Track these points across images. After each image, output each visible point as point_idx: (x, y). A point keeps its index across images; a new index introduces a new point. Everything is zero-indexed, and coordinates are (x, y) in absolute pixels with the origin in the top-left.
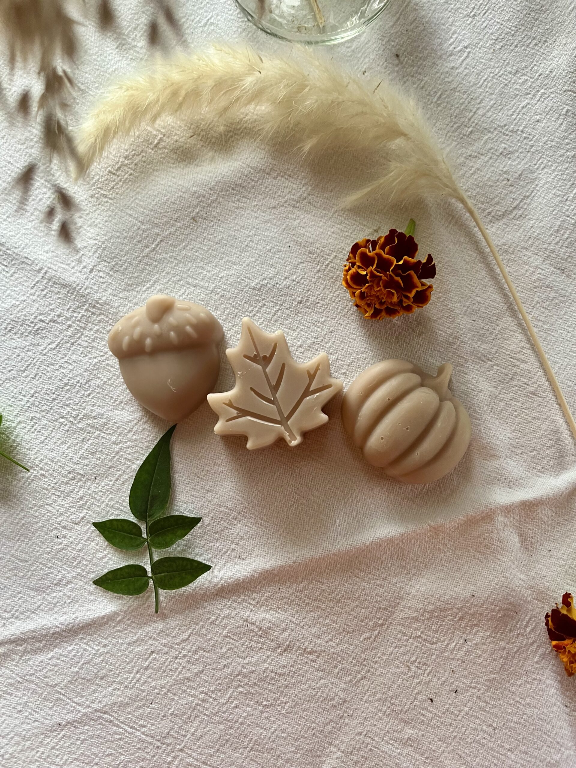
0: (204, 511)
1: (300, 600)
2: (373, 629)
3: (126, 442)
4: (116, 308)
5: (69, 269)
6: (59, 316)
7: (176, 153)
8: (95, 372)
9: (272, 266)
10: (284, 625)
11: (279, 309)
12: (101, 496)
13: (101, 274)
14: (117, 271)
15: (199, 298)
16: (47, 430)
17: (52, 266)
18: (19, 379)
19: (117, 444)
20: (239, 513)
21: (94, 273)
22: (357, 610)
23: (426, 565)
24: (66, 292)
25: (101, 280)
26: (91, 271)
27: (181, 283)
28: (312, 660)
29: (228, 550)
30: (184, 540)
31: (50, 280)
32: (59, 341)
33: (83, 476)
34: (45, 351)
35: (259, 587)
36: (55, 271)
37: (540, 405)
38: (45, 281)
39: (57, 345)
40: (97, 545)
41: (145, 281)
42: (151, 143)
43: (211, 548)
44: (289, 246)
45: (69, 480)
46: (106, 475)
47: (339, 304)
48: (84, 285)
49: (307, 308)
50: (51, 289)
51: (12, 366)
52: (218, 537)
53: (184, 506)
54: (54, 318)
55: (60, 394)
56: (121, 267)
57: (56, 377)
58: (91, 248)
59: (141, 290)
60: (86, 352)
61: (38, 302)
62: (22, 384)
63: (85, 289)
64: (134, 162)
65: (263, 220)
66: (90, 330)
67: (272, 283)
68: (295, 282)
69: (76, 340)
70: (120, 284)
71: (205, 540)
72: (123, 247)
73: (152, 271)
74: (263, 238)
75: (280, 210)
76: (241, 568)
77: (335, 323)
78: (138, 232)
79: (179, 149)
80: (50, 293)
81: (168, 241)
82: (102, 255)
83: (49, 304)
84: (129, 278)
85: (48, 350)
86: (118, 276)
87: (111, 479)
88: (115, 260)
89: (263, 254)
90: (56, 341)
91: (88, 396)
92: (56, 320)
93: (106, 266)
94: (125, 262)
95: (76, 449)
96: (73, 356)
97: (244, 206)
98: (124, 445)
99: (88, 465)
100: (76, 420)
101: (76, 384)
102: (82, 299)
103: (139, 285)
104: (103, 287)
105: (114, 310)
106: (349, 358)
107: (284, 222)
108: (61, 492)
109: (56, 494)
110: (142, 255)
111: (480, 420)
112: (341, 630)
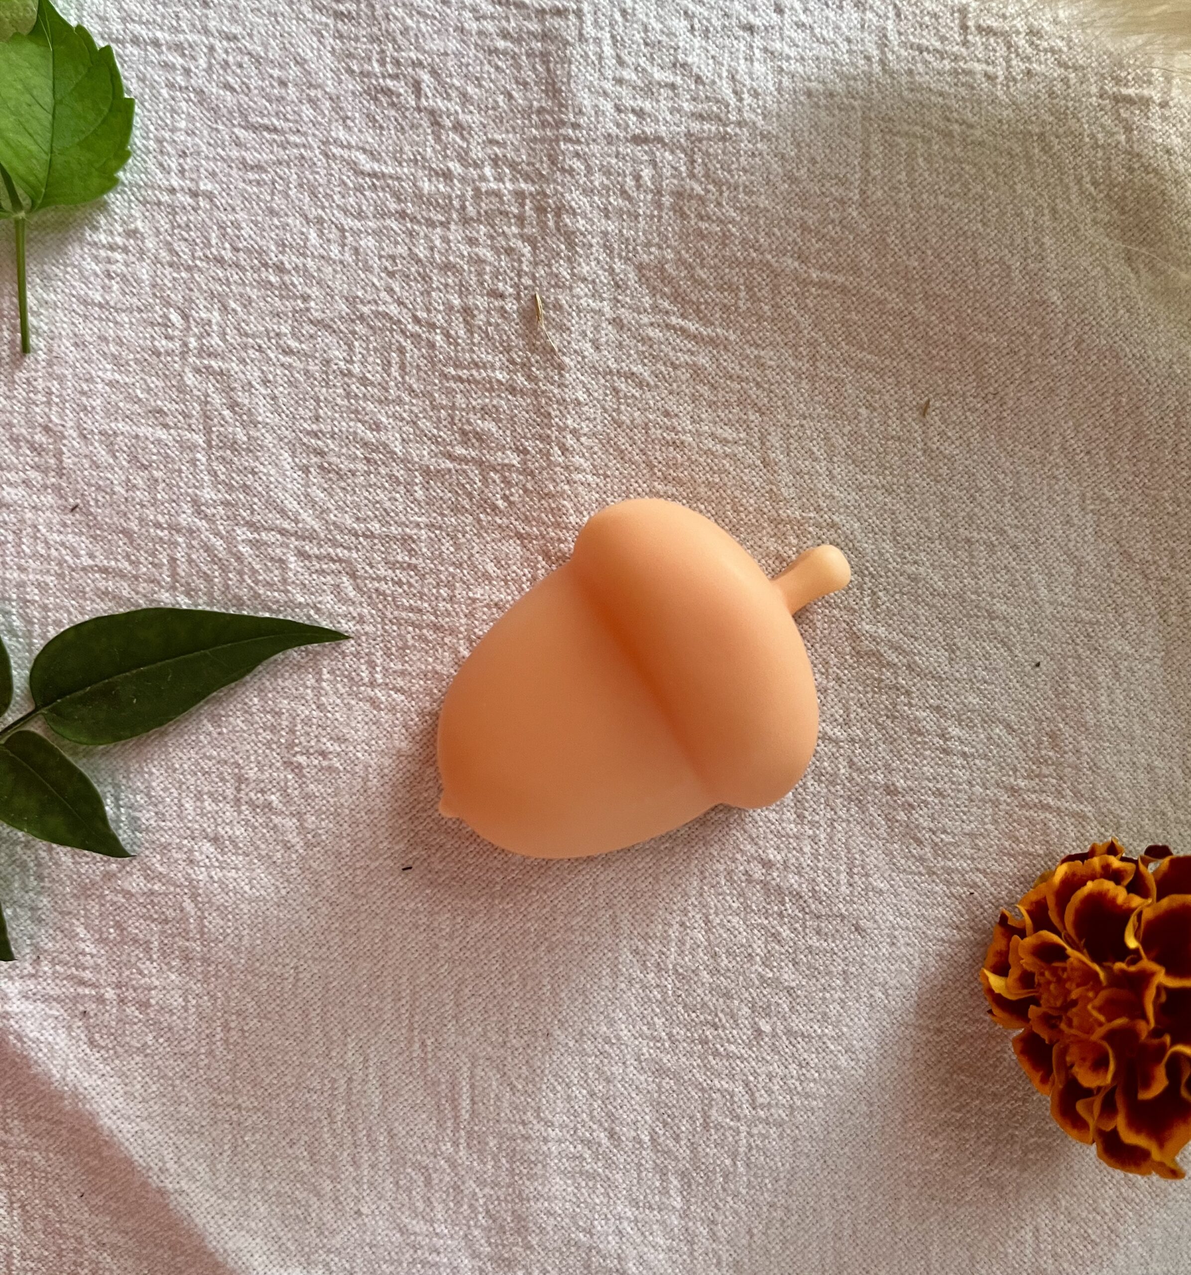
0: (156, 860)
3: (217, 534)
4: (573, 275)
5: (609, 73)
6: (458, 127)
7: (1131, 170)
8: (360, 328)
9: (952, 649)
11: (836, 742)
12: (35, 555)
13: (647, 173)
14: (683, 216)
15: (737, 493)
16: (124, 293)
17: (589, 19)
18: (221, 127)
19: (198, 512)
20: (205, 960)
21: (640, 152)
24: (535, 103)
25: (630, 182)
26: (638, 140)
27: (754, 417)
29: (93, 986)
30: (50, 850)
31: (545, 36)
32: (389, 170)
33: (60, 471)
34: (337, 151)
35: (44, 1125)
36: (581, 35)
38: (534, 26)
39: (374, 175)
41: (698, 311)
42: (1117, 80)
43: (72, 936)
44: (1038, 665)
45: (28, 442)
46: (98, 532)
47: (948, 902)
48: (588, 144)
49: (887, 819)
50: (524, 58)
51: (243, 83)
52: (111, 937)
53: (138, 798)
54: (445, 117)
55: (243, 269)
56: (702, 219)
57: (285, 226)
58: (707, 97)
59: (667, 312)
60: (400, 266)
61: (464, 42)
62: (210, 144)
63: (577, 155)
64: (1031, 63)
65: (1071, 545)
66: (470, 239)
67: (900, 679)
68: (941, 742)
69: (419, 217)
70: (648, 244)
71: (85, 909)
72: (762, 190)
73: (739, 315)
74: (1018, 576)
75: (1132, 576)
76: (65, 1049)
77: (888, 923)
78: (831, 205)
79: (1148, 173)
80: (511, 62)
81: (853, 307)
82: (704, 142)
83: (477, 79)
84: (680, 261)
85: (346, 156)
86: (670, 225)
87: (97, 554)
88: (711, 187)
89: (972, 601)
90: (385, 162)
91: (284, 351)
92: (443, 127)
93: (680, 173)
94: (721, 221)
95: (121, 404)
96: (370, 238)
97: (1084, 465)
98: (207, 533)
99: (98, 467)
100: (199, 356)
101: (297, 297)
102: (542, 162)
103: (679, 299)
104: (611, 200)
105: (565, 273)
106: (811, 1020)
107: (1102, 608)
110: (769, 257)
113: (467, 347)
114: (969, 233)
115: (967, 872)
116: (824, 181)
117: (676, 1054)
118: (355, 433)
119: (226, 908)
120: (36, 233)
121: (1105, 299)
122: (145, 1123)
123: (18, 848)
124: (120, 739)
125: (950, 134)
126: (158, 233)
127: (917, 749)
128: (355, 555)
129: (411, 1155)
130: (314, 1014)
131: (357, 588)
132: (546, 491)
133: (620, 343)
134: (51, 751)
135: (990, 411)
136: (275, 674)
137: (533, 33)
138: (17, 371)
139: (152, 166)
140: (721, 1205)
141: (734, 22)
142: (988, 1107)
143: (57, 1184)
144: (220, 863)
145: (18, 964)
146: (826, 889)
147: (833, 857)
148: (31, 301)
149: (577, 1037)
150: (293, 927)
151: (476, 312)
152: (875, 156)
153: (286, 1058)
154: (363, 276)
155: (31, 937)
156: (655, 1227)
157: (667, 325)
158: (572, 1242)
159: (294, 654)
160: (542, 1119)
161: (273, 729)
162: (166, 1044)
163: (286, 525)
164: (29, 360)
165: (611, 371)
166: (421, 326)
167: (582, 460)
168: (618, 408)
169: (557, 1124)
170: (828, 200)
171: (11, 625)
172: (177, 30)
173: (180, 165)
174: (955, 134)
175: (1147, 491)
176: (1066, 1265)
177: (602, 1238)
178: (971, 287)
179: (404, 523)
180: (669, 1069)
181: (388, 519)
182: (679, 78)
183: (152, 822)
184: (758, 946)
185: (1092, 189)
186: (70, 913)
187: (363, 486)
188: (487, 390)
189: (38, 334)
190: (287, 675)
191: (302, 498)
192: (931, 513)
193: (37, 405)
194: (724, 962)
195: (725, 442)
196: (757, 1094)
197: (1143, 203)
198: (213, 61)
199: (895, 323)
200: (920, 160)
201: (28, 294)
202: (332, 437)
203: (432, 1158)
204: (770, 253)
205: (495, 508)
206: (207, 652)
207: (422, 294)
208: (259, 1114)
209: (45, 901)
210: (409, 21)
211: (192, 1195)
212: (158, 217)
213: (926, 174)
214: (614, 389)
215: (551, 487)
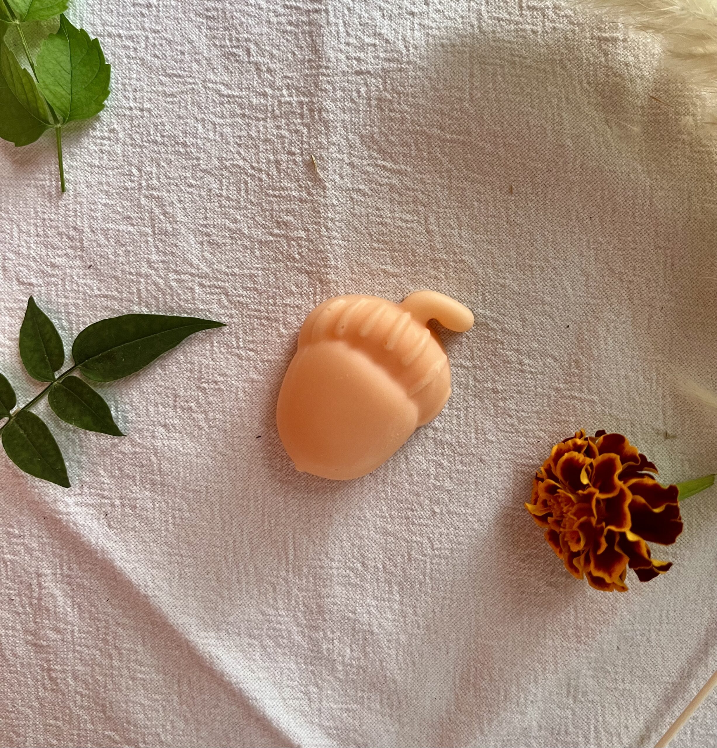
3: (160, 277)
4: (328, 142)
5: (342, 40)
6: (269, 71)
7: (607, 75)
8: (226, 173)
9: (523, 320)
10: (62, 626)
11: (467, 368)
12: (72, 290)
13: (363, 89)
14: (382, 110)
15: (414, 247)
16: (109, 160)
17: (331, 14)
18: (153, 76)
19: (150, 266)
20: (162, 485)
21: (359, 79)
22: (138, 708)
24: (306, 57)
25: (355, 94)
26: (358, 73)
27: (421, 208)
28: (44, 684)
29: (109, 498)
30: (85, 434)
31: (310, 23)
32: (236, 93)
33: (82, 249)
34: (210, 85)
35: (89, 566)
36: (328, 22)
38: (305, 19)
39: (228, 96)
40: (10, 325)
41: (391, 157)
42: (600, 29)
43: (97, 475)
44: (568, 327)
45: (66, 235)
46: (102, 278)
47: (527, 446)
48: (333, 77)
49: (494, 406)
50: (300, 34)
51: (163, 54)
52: (116, 475)
53: (127, 406)
54: (262, 66)
55: (167, 146)
56: (391, 111)
57: (186, 124)
58: (391, 50)
59: (376, 158)
60: (243, 141)
61: (271, 28)
62: (148, 85)
63: (328, 82)
64: (555, 23)
65: (583, 266)
66: (277, 126)
67: (498, 336)
68: (520, 367)
69: (252, 116)
70: (365, 125)
71: (103, 461)
72: (420, 95)
73: (412, 158)
74: (556, 282)
75: (615, 280)
76: (97, 529)
77: (496, 458)
78: (455, 101)
79: (617, 77)
80: (294, 37)
81: (468, 152)
82: (391, 73)
83: (277, 46)
84: (381, 133)
85: (215, 87)
86: (375, 115)
87: (102, 288)
88: (395, 95)
89: (533, 296)
90: (234, 90)
91: (188, 185)
92: (261, 71)
93: (380, 89)
94: (401, 112)
95: (110, 215)
96: (228, 127)
97: (588, 226)
98: (155, 277)
99: (100, 246)
100: (147, 190)
101: (194, 159)
102: (311, 86)
103: (382, 151)
104: (346, 104)
105: (324, 141)
106: (460, 506)
107: (600, 297)
108: (45, 234)
109: (38, 229)
110: (425, 128)
111: (482, 733)
112: (101, 702)
113: (278, 180)
114: (525, 113)
115: (536, 431)
116: (451, 90)
117: (394, 524)
118: (225, 224)
119: (172, 459)
120: (66, 133)
121: (594, 142)
122: (137, 564)
123: (70, 433)
124: (117, 378)
125: (514, 63)
126: (125, 130)
127: (508, 371)
128: (227, 285)
129: (266, 577)
130: (216, 509)
131: (229, 301)
132: (319, 249)
133: (353, 175)
134: (85, 386)
135: (540, 201)
136: (191, 344)
137: (304, 22)
138: (60, 201)
139: (120, 97)
140: (419, 598)
141: (404, 11)
143: (96, 595)
144: (168, 437)
145: (73, 489)
146: (465, 441)
147: (468, 425)
148: (65, 166)
149: (345, 517)
150: (204, 467)
151: (281, 162)
152: (477, 76)
153: (203, 531)
154: (225, 147)
155: (78, 476)
156: (386, 610)
157: (376, 165)
158: (346, 618)
159: (200, 334)
160: (329, 558)
161: (191, 371)
162: (145, 526)
163: (193, 271)
164: (65, 195)
165: (349, 189)
166: (255, 171)
167: (336, 234)
168: (354, 207)
169: (336, 560)
170: (453, 99)
171: (62, 325)
172: (130, 29)
173: (134, 96)
174: (517, 62)
175: (621, 238)
176: (591, 624)
177: (361, 615)
178: (527, 139)
179: (250, 268)
180: (390, 532)
181: (242, 266)
182: (377, 41)
183: (134, 418)
184: (432, 470)
185: (588, 86)
186: (96, 463)
187: (230, 251)
188: (288, 201)
189: (69, 183)
190: (196, 344)
191: (200, 257)
192: (511, 253)
193: (70, 217)
194: (416, 478)
195: (407, 221)
196: (434, 543)
197: (614, 92)
198: (148, 44)
199: (490, 158)
200: (499, 77)
201: (64, 163)
202: (214, 227)
203: (276, 578)
204: (425, 126)
205: (294, 259)
206: (157, 335)
207: (255, 154)
208: (191, 559)
209: (84, 458)
210: (243, 19)
211: (161, 598)
212: (124, 122)
213: (502, 84)
214: (351, 198)
215: (321, 247)
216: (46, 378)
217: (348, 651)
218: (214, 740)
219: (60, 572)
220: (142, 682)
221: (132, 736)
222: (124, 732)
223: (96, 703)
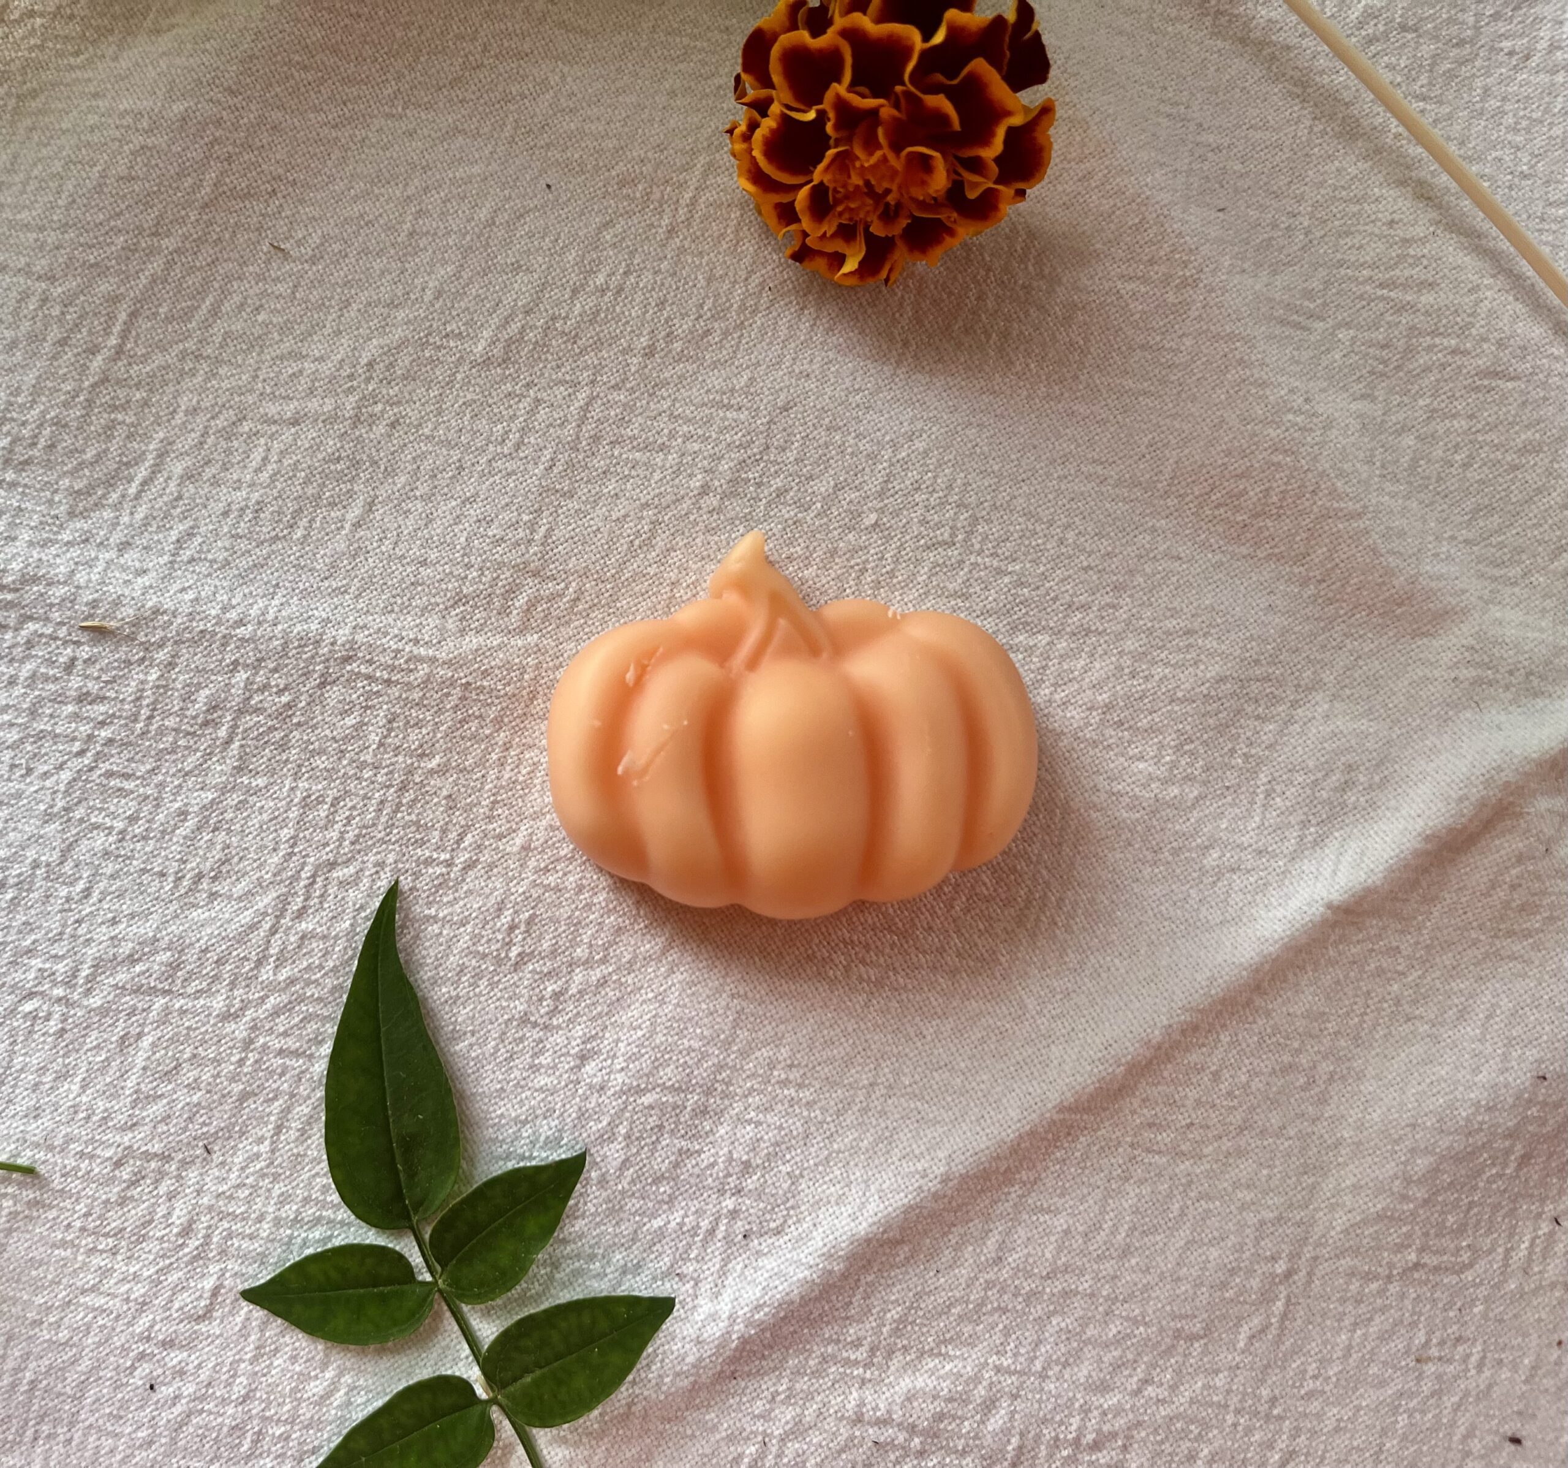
0: (594, 1127)
1: (1002, 1291)
2: (1266, 1298)
3: (263, 1000)
4: (65, 583)
7: (72, 17)
8: (78, 814)
9: (517, 268)
10: (981, 1391)
11: (592, 399)
12: (249, 1201)
14: (26, 462)
15: (320, 457)
19: (236, 1016)
20: (710, 1092)
22: (1193, 1256)
23: (1357, 1037)
27: (246, 427)
29: (717, 1220)
30: (565, 1242)
33: (166, 1158)
35: (857, 1299)
37: (1524, 403)
40: (294, 1359)
41: (128, 465)
43: (660, 1234)
44: (549, 186)
45: (128, 1187)
46: (237, 1129)
47: (775, 314)
49: (678, 361)
52: (669, 1191)
53: (525, 1135)
56: (35, 444)
59: (123, 496)
60: (23, 761)
65: (434, 136)
66: (10, 683)
67: (538, 324)
68: (609, 294)
70: (51, 503)
71: (634, 1214)
72: (18, 378)
73: (140, 424)
74: (455, 192)
75: (476, 81)
76: (780, 1261)
77: (786, 378)
78: (46, 312)
81: (154, 310)
84: (74, 473)
86: (35, 477)
87: (260, 1134)
89: (472, 241)
91: (85, 897)
94: (41, 425)
95: (108, 1080)
97: (357, 110)
98: (260, 1011)
99: (169, 1116)
100: (73, 987)
101: (34, 873)
103: (112, 482)
105: (63, 591)
106: (871, 471)
107: (503, 115)
108: (115, 1235)
109: (100, 1247)
110: (87, 383)
111: (1360, 515)
112: (1167, 1340)
113: (119, 706)
114: (101, 180)
115: (747, 290)
116: (21, 315)
118: (185, 838)
119: (657, 1059)
121: (192, 60)
122: (872, 1188)
123: (557, 1276)
124: (457, 1139)
127: (613, 319)
128: (312, 859)
131: (347, 862)
132: (279, 649)
133: (145, 548)
135: (285, 193)
136: (420, 964)
138: (52, 1185)
140: (1053, 594)
142: (990, 306)
143: (925, 1297)
144: (608, 1057)
145: (680, 1294)
146: (740, 434)
147: (708, 421)
150: (689, 991)
151: (84, 690)
153: (827, 1024)
154: (25, 801)
155: (653, 1277)
156: (1065, 667)
159: (402, 942)
161: (478, 976)
162: (793, 1153)
163: (266, 926)
164: (42, 1169)
165: (170, 562)
166: (88, 749)
167: (255, 607)
168: (210, 562)
170: (40, 315)
171: (318, 1241)
175: (393, 52)
176: (1162, 253)
178: (156, 188)
179: (288, 803)
181: (281, 819)
183: (553, 1124)
184: (788, 512)
185: (82, 57)
186: (635, 1231)
187: (242, 838)
188: (166, 692)
189: (18, 1155)
190: (423, 952)
191: (241, 905)
192: (376, 267)
193: (92, 1170)
194: (798, 550)
195: (265, 459)
196: (940, 539)
199: (178, 271)
200: (18, 217)
204: (83, 382)
205: (289, 706)
206: (383, 1029)
207: (55, 743)
208: (884, 1064)
209: (619, 1257)
211: (955, 1147)
213: (34, 213)
214: (189, 562)
215: (276, 643)
216: (425, 1300)
217: (1141, 766)
218: (1292, 1100)
219: (861, 1370)
220: (1136, 1233)
221: (1255, 1283)
222: (1245, 1302)
223: (1170, 1351)
